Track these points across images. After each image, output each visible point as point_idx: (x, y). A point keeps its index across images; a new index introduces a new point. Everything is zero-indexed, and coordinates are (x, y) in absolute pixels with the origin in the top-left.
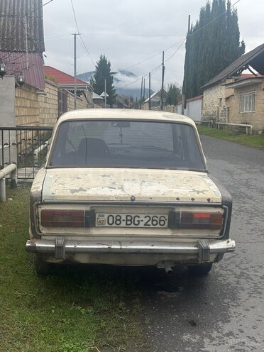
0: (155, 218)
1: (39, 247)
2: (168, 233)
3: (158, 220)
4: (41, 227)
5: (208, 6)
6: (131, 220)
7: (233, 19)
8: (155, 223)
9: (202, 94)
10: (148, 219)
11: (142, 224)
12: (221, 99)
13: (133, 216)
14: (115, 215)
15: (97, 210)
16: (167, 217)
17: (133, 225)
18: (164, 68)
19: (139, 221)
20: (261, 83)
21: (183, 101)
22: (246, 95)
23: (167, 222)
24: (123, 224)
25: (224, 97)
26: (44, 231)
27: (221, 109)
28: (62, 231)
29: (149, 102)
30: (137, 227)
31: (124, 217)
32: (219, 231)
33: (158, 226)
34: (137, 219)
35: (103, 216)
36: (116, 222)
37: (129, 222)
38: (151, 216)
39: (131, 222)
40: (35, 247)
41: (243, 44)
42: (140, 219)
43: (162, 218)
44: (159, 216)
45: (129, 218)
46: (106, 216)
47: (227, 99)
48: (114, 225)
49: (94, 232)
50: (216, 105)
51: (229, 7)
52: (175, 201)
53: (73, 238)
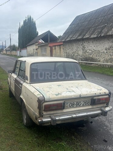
0: (86, 102)
1: (44, 121)
2: (90, 107)
3: (87, 102)
4: (43, 112)
5: (26, 20)
6: (78, 104)
7: (34, 24)
8: (86, 104)
9: (27, 47)
10: (84, 102)
11: (82, 105)
12: (34, 49)
13: (79, 102)
14: (72, 103)
15: (66, 102)
16: (90, 101)
17: (78, 106)
18: (11, 39)
19: (80, 104)
20: (48, 45)
21: (20, 50)
22: (43, 48)
23: (90, 103)
24: (75, 106)
25: (35, 49)
26: (45, 113)
27: (35, 52)
28: (52, 112)
29: (6, 50)
30: (80, 106)
31: (75, 103)
32: (106, 104)
33: (87, 105)
34: (80, 103)
35: (68, 104)
36: (72, 106)
37: (77, 105)
38: (85, 101)
39: (78, 105)
40: (43, 121)
41: (38, 32)
42: (81, 103)
43: (89, 102)
44: (88, 101)
45: (77, 103)
46: (69, 103)
47: (36, 49)
48: (72, 107)
49: (65, 111)
50: (32, 51)
51: (33, 20)
52: (94, 95)
53: (57, 115)
